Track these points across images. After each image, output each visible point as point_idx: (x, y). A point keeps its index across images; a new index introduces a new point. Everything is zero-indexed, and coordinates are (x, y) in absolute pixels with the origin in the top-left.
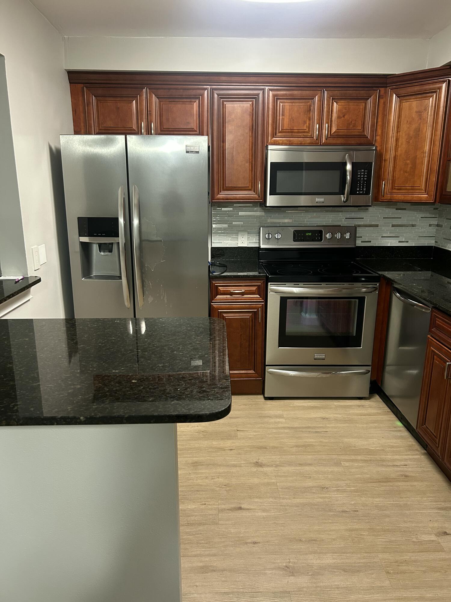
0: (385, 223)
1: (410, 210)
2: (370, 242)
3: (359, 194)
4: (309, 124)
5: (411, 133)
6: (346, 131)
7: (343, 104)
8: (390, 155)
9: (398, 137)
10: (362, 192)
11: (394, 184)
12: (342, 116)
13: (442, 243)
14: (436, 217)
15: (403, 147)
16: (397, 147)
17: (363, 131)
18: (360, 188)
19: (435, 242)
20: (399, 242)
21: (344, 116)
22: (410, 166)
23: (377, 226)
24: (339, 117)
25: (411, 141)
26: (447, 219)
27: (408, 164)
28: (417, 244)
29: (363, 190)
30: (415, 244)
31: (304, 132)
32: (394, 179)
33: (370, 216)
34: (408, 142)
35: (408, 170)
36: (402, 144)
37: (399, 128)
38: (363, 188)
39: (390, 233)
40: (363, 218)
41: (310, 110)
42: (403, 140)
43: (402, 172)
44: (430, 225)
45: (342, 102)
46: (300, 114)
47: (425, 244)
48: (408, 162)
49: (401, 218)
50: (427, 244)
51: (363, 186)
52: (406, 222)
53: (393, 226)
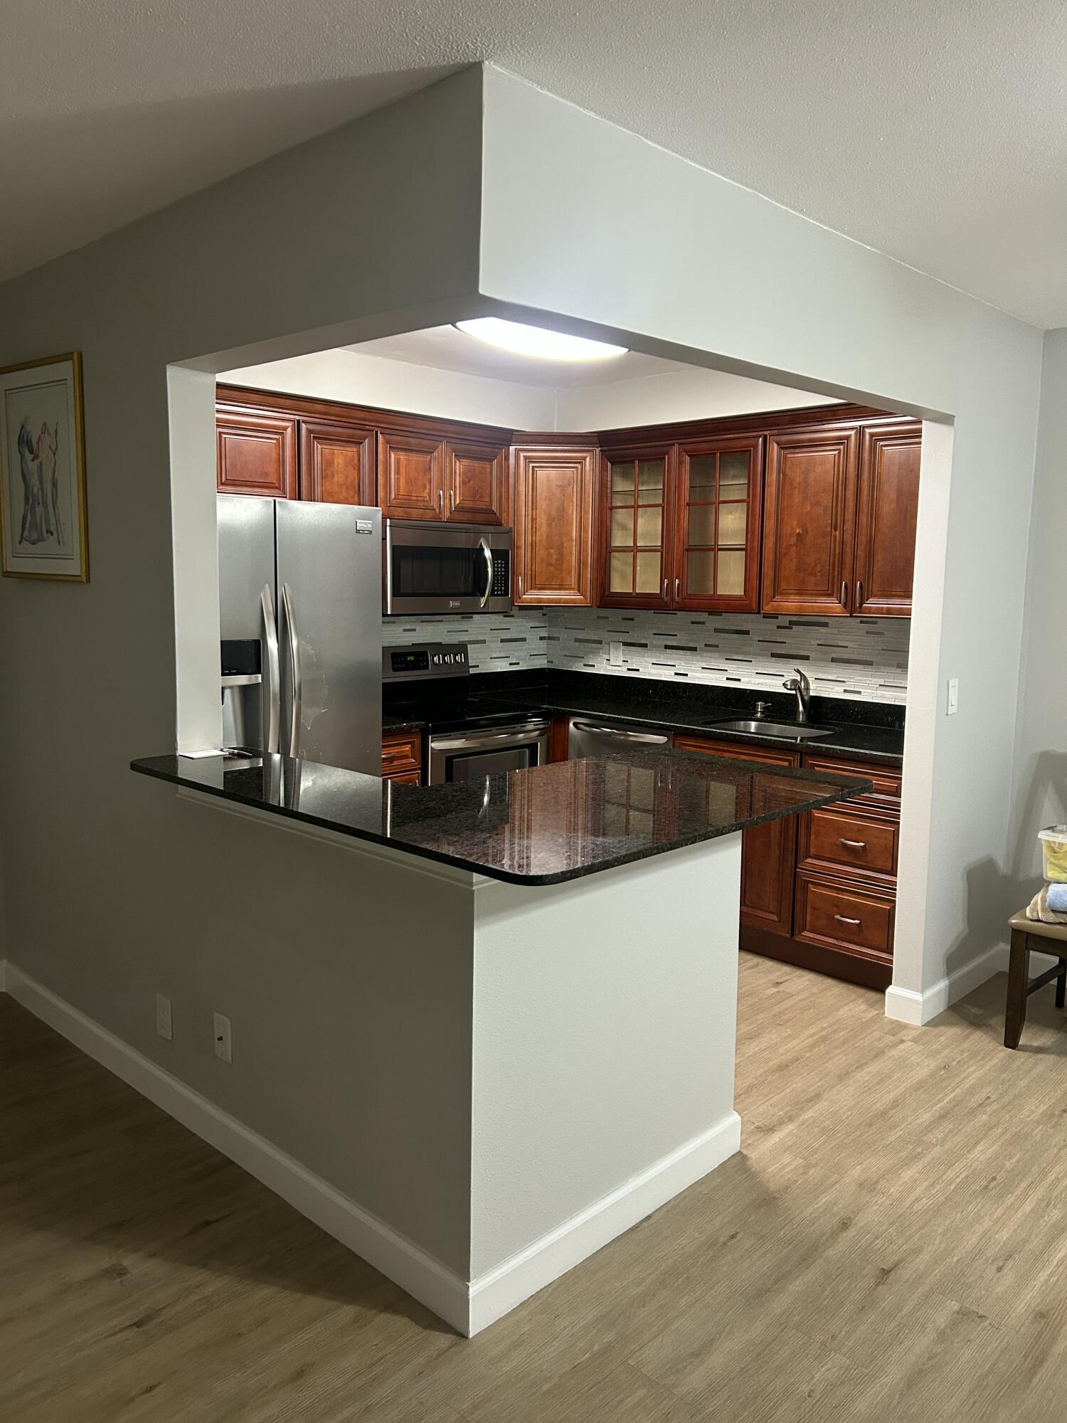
0: (493, 637)
1: (518, 617)
2: (478, 666)
3: (498, 595)
4: (430, 489)
5: (553, 512)
6: (471, 503)
7: (467, 464)
8: (523, 541)
9: (534, 517)
10: (500, 592)
11: (534, 582)
12: (467, 481)
13: (563, 663)
14: (546, 627)
15: (543, 531)
16: (534, 529)
17: (491, 505)
18: (498, 586)
19: (548, 662)
20: (510, 664)
21: (469, 482)
22: (555, 557)
23: (484, 642)
24: (463, 483)
25: (554, 524)
26: (566, 628)
27: (552, 555)
28: (530, 666)
29: (501, 590)
30: (527, 667)
31: (424, 501)
32: (534, 573)
33: (476, 628)
34: (550, 525)
35: (553, 562)
36: (541, 526)
37: (535, 505)
38: (501, 586)
39: (500, 652)
40: (467, 631)
41: (430, 468)
42: (542, 520)
43: (544, 565)
44: (541, 638)
45: (466, 462)
46: (419, 473)
47: (537, 666)
48: (552, 551)
49: (509, 629)
50: (540, 665)
51: (501, 584)
52: (515, 634)
53: (502, 641)
